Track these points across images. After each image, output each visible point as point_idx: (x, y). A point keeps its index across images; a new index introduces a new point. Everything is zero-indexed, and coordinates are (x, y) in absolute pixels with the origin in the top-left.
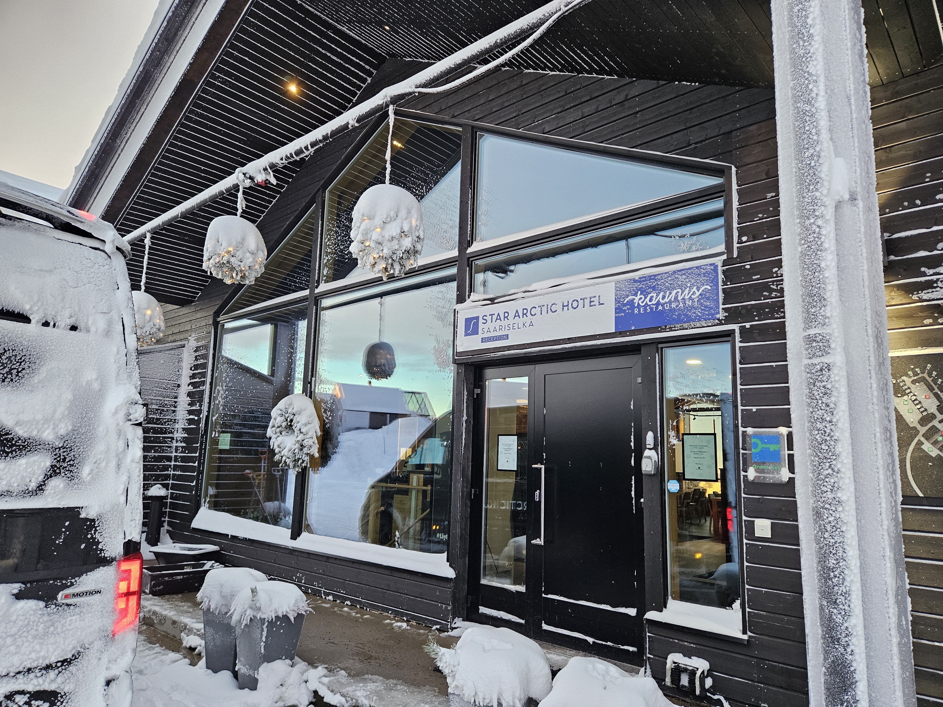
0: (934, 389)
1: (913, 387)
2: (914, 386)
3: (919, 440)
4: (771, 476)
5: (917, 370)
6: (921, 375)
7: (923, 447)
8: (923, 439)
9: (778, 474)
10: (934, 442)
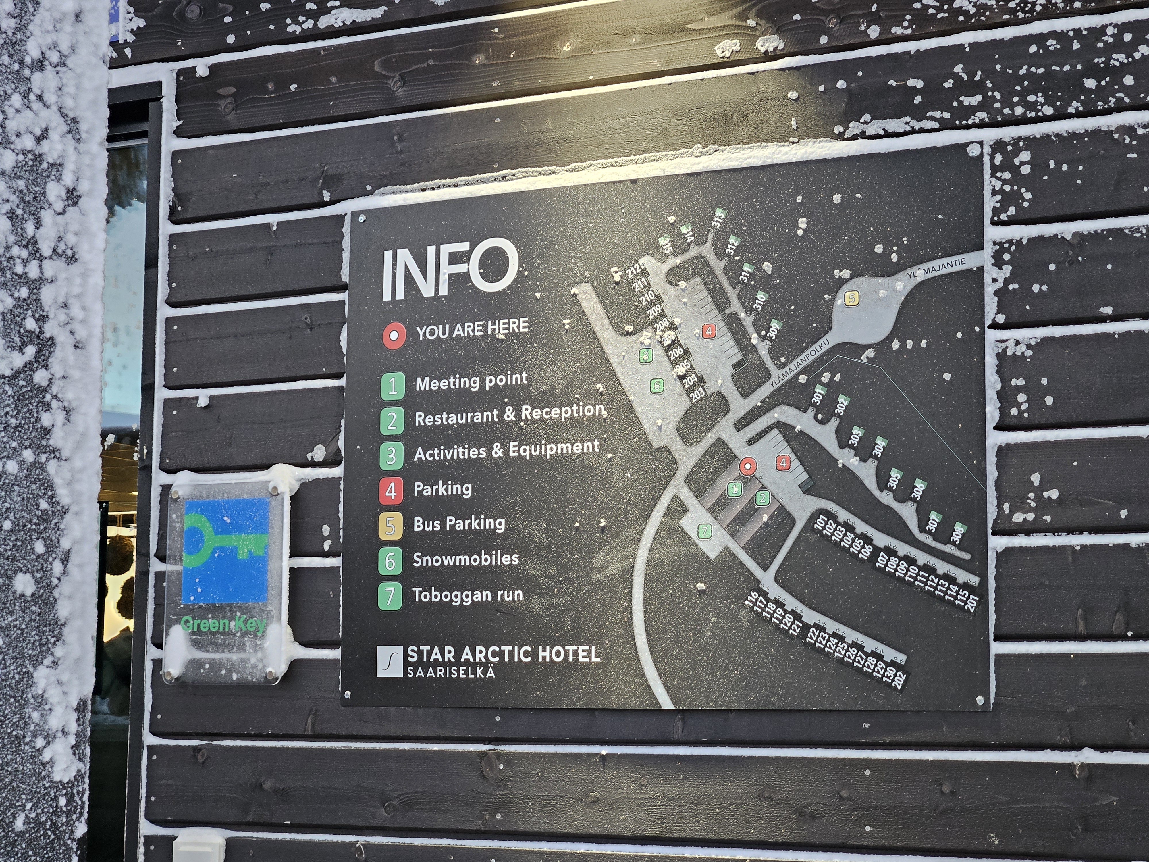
0: (728, 302)
1: (669, 293)
2: (672, 290)
3: (675, 498)
4: (235, 657)
5: (684, 230)
6: (694, 251)
7: (687, 523)
8: (686, 495)
9: (256, 648)
10: (718, 502)
